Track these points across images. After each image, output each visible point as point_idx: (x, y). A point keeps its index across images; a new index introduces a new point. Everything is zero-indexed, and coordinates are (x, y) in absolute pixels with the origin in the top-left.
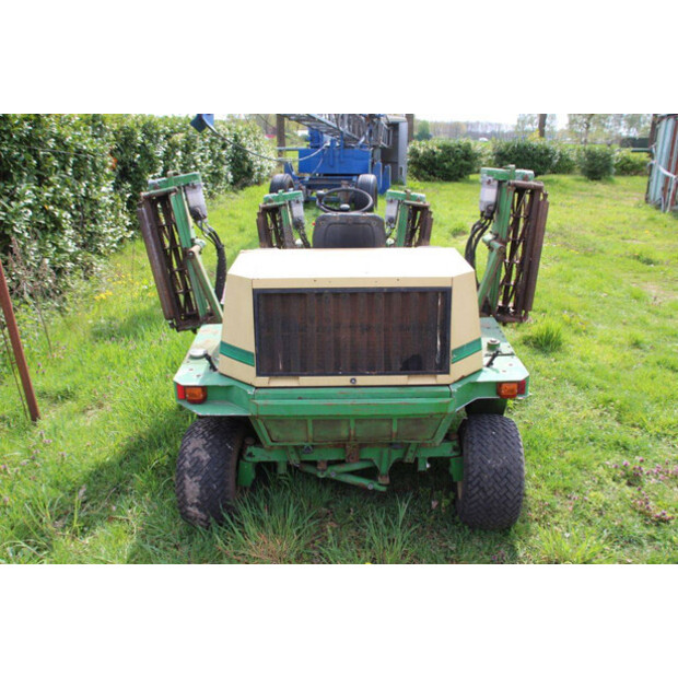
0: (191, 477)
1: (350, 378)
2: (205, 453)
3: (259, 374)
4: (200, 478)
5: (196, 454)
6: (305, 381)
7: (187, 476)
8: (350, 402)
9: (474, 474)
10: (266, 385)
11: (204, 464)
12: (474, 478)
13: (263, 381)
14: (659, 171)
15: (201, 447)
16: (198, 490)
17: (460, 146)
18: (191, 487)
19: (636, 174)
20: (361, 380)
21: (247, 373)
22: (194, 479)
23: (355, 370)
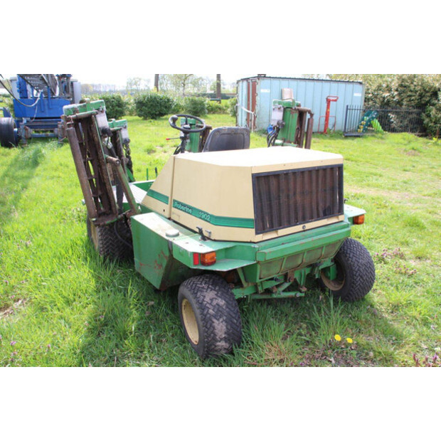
0: (218, 320)
1: (302, 226)
2: (220, 299)
3: (257, 233)
4: (225, 318)
5: (215, 302)
6: (282, 232)
7: (215, 320)
8: (310, 239)
9: (356, 270)
10: (261, 240)
11: (224, 307)
12: (357, 272)
13: (260, 237)
14: (242, 110)
15: (215, 296)
16: (225, 328)
17: (114, 98)
18: (219, 327)
19: (214, 113)
20: (308, 226)
21: (248, 234)
22: (221, 320)
23: (304, 221)
